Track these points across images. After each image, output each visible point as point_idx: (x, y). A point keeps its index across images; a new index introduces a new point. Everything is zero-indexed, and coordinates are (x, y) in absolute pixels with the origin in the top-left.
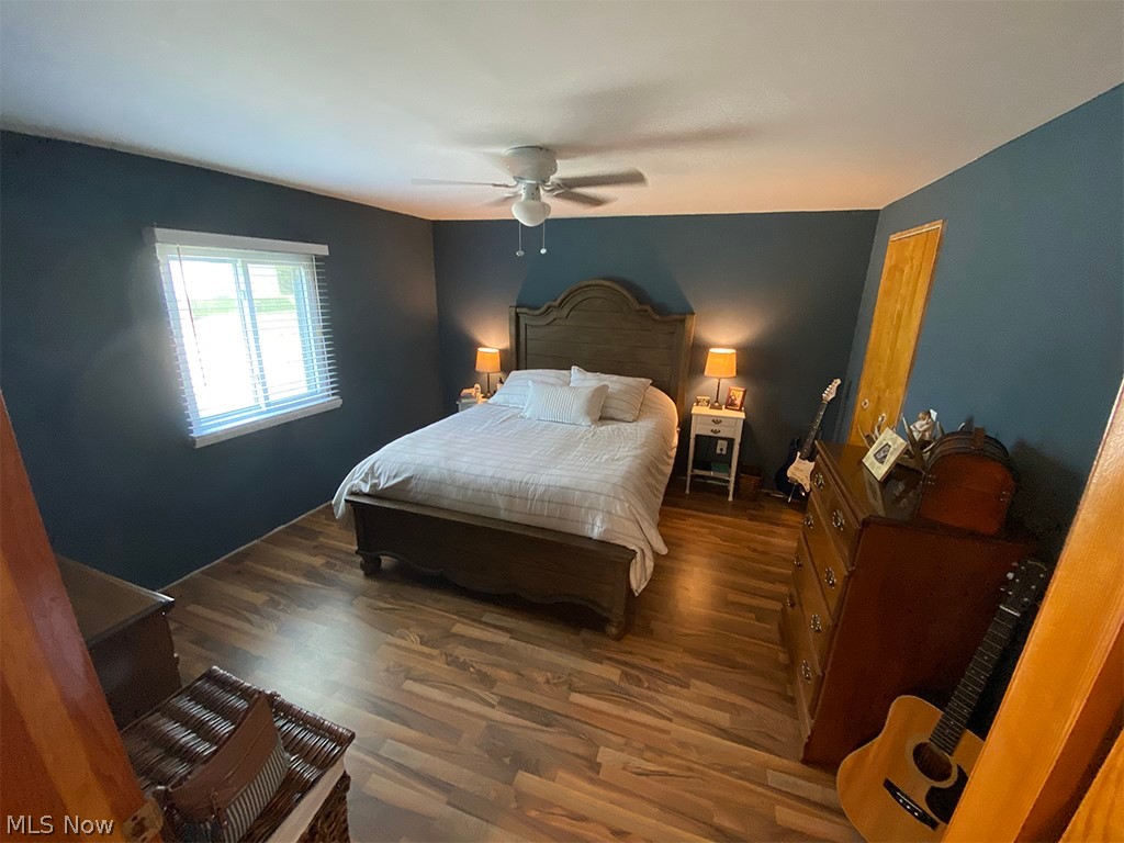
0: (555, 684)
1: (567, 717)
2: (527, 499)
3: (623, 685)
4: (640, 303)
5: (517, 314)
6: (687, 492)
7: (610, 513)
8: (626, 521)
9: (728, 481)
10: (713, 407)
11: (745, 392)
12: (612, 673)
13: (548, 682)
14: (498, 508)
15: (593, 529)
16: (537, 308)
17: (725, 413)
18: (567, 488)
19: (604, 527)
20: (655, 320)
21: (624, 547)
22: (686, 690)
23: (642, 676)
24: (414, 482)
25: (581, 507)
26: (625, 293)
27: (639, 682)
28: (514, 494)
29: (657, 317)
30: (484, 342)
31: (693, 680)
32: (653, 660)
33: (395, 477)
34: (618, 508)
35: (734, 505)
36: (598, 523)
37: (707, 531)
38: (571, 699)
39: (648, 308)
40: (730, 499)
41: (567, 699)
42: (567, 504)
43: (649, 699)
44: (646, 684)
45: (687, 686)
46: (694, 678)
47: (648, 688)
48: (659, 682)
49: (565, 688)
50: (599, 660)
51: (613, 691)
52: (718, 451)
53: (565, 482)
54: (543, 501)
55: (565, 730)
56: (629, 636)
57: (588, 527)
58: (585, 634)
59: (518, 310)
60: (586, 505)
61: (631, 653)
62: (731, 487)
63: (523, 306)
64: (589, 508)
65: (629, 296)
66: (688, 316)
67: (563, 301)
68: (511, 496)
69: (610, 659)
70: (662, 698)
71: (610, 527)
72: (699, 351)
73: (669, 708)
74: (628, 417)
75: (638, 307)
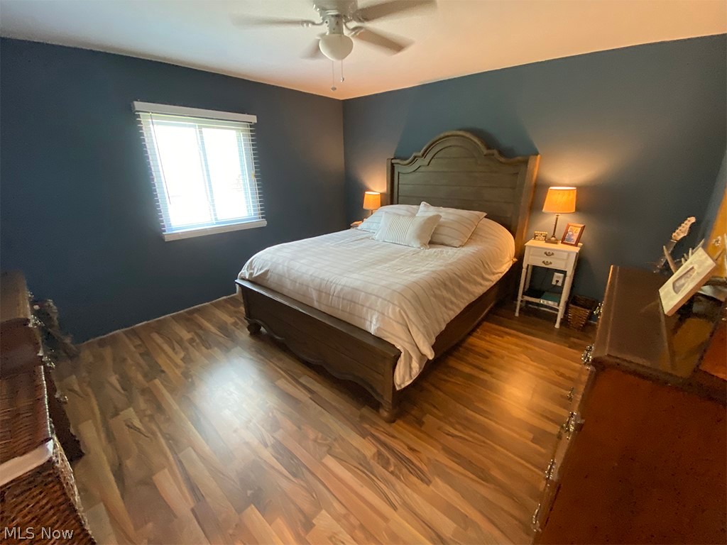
0: (318, 443)
1: (313, 474)
2: (329, 294)
3: (372, 462)
4: (488, 148)
5: (392, 164)
6: (517, 314)
7: (383, 314)
8: (394, 323)
9: (558, 310)
10: (548, 241)
11: (583, 228)
12: (368, 449)
13: (315, 441)
14: (312, 299)
15: (371, 326)
16: (406, 159)
17: (560, 246)
18: (357, 289)
19: (378, 326)
20: (501, 162)
21: (394, 345)
22: (425, 486)
23: (392, 460)
24: (269, 274)
25: (363, 306)
26: (476, 140)
27: (386, 465)
28: (323, 291)
29: (502, 159)
30: (371, 187)
31: (438, 480)
32: (411, 449)
33: (261, 269)
34: (390, 310)
35: (560, 333)
36: (374, 322)
37: (521, 349)
38: (324, 461)
39: (495, 152)
40: (557, 326)
41: (321, 459)
42: (355, 302)
43: (387, 482)
44: (392, 469)
45: (428, 482)
46: (439, 476)
47: (392, 473)
48: (405, 470)
49: (325, 449)
50: (364, 434)
51: (361, 464)
52: (554, 283)
53: (357, 284)
54: (339, 297)
55: (305, 485)
56: (400, 422)
57: (368, 323)
58: (366, 411)
59: (393, 161)
60: (368, 304)
61: (393, 437)
62: (560, 316)
63: (398, 158)
64: (369, 308)
65: (479, 143)
66: (532, 157)
67: (426, 151)
68: (320, 291)
69: (373, 436)
70: (399, 485)
71: (382, 327)
72: (540, 188)
73: (400, 497)
74: (456, 243)
75: (485, 151)
